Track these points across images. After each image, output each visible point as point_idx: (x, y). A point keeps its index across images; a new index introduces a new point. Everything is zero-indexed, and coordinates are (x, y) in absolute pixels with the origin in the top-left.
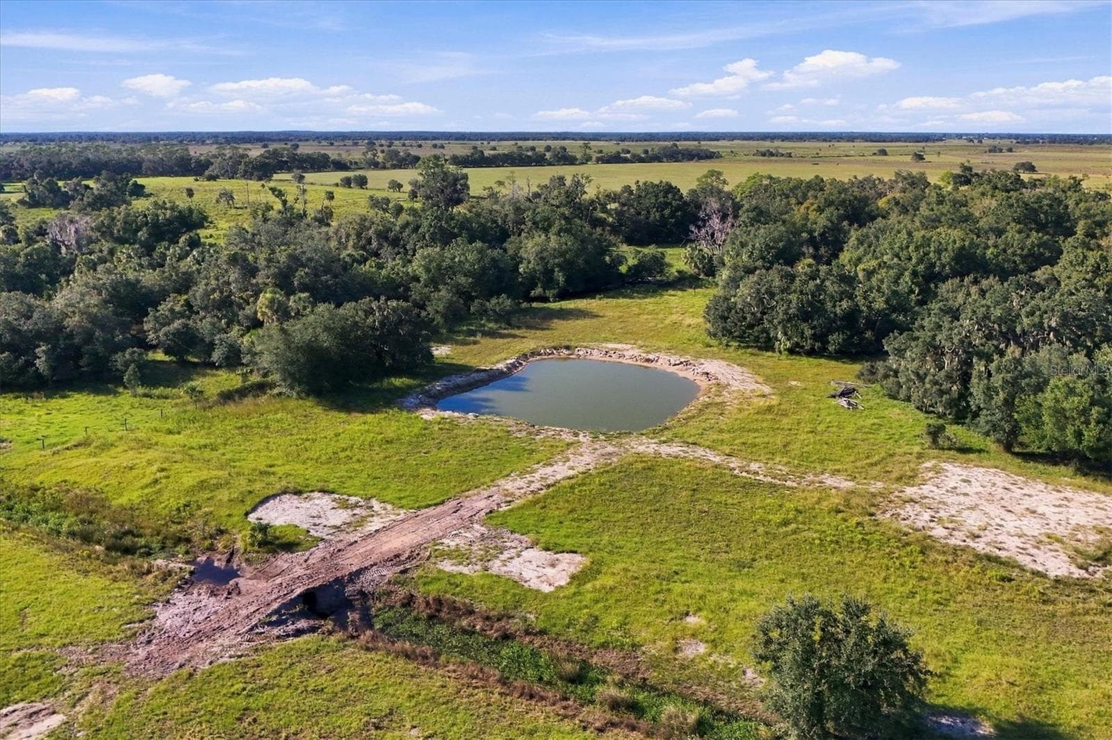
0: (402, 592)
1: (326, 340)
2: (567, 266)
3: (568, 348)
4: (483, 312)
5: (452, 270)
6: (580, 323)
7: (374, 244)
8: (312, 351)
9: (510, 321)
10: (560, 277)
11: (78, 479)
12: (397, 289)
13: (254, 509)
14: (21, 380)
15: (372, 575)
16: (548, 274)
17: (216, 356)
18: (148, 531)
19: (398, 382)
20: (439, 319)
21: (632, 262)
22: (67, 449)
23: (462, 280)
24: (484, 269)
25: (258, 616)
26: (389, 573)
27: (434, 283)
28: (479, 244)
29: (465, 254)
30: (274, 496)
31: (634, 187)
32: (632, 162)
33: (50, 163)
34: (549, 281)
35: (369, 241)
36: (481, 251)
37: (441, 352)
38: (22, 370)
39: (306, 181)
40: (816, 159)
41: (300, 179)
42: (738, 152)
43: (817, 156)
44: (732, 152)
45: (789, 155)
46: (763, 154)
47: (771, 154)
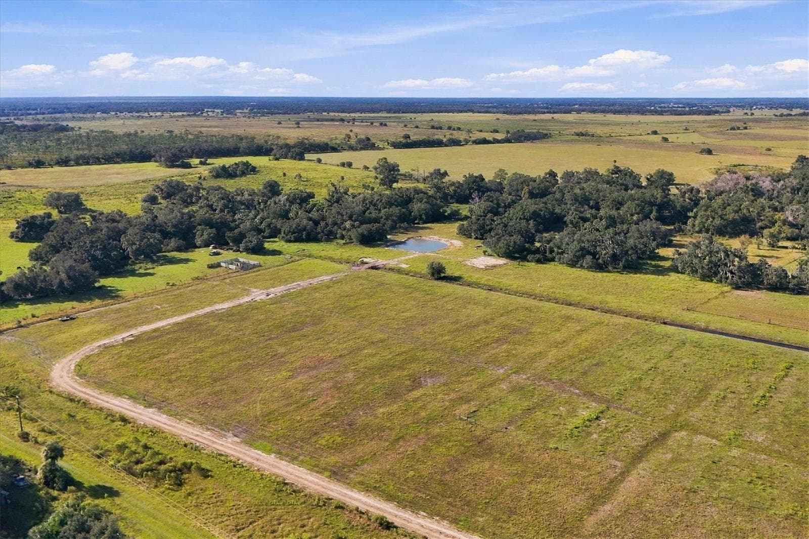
1: (365, 233)
2: (426, 214)
3: (420, 237)
4: (400, 227)
5: (391, 215)
6: (428, 230)
8: (363, 235)
9: (407, 230)
10: (424, 217)
12: (376, 220)
15: (380, 266)
16: (421, 215)
17: (338, 236)
20: (388, 229)
21: (449, 212)
23: (395, 218)
24: (400, 216)
27: (387, 219)
28: (399, 208)
29: (395, 210)
30: (362, 258)
31: (468, 176)
32: (493, 143)
34: (421, 219)
35: (366, 204)
36: (400, 210)
37: (388, 237)
39: (322, 162)
40: (607, 139)
41: (319, 161)
42: (564, 132)
43: (611, 136)
44: (560, 132)
45: (593, 136)
46: (578, 135)
47: (582, 135)
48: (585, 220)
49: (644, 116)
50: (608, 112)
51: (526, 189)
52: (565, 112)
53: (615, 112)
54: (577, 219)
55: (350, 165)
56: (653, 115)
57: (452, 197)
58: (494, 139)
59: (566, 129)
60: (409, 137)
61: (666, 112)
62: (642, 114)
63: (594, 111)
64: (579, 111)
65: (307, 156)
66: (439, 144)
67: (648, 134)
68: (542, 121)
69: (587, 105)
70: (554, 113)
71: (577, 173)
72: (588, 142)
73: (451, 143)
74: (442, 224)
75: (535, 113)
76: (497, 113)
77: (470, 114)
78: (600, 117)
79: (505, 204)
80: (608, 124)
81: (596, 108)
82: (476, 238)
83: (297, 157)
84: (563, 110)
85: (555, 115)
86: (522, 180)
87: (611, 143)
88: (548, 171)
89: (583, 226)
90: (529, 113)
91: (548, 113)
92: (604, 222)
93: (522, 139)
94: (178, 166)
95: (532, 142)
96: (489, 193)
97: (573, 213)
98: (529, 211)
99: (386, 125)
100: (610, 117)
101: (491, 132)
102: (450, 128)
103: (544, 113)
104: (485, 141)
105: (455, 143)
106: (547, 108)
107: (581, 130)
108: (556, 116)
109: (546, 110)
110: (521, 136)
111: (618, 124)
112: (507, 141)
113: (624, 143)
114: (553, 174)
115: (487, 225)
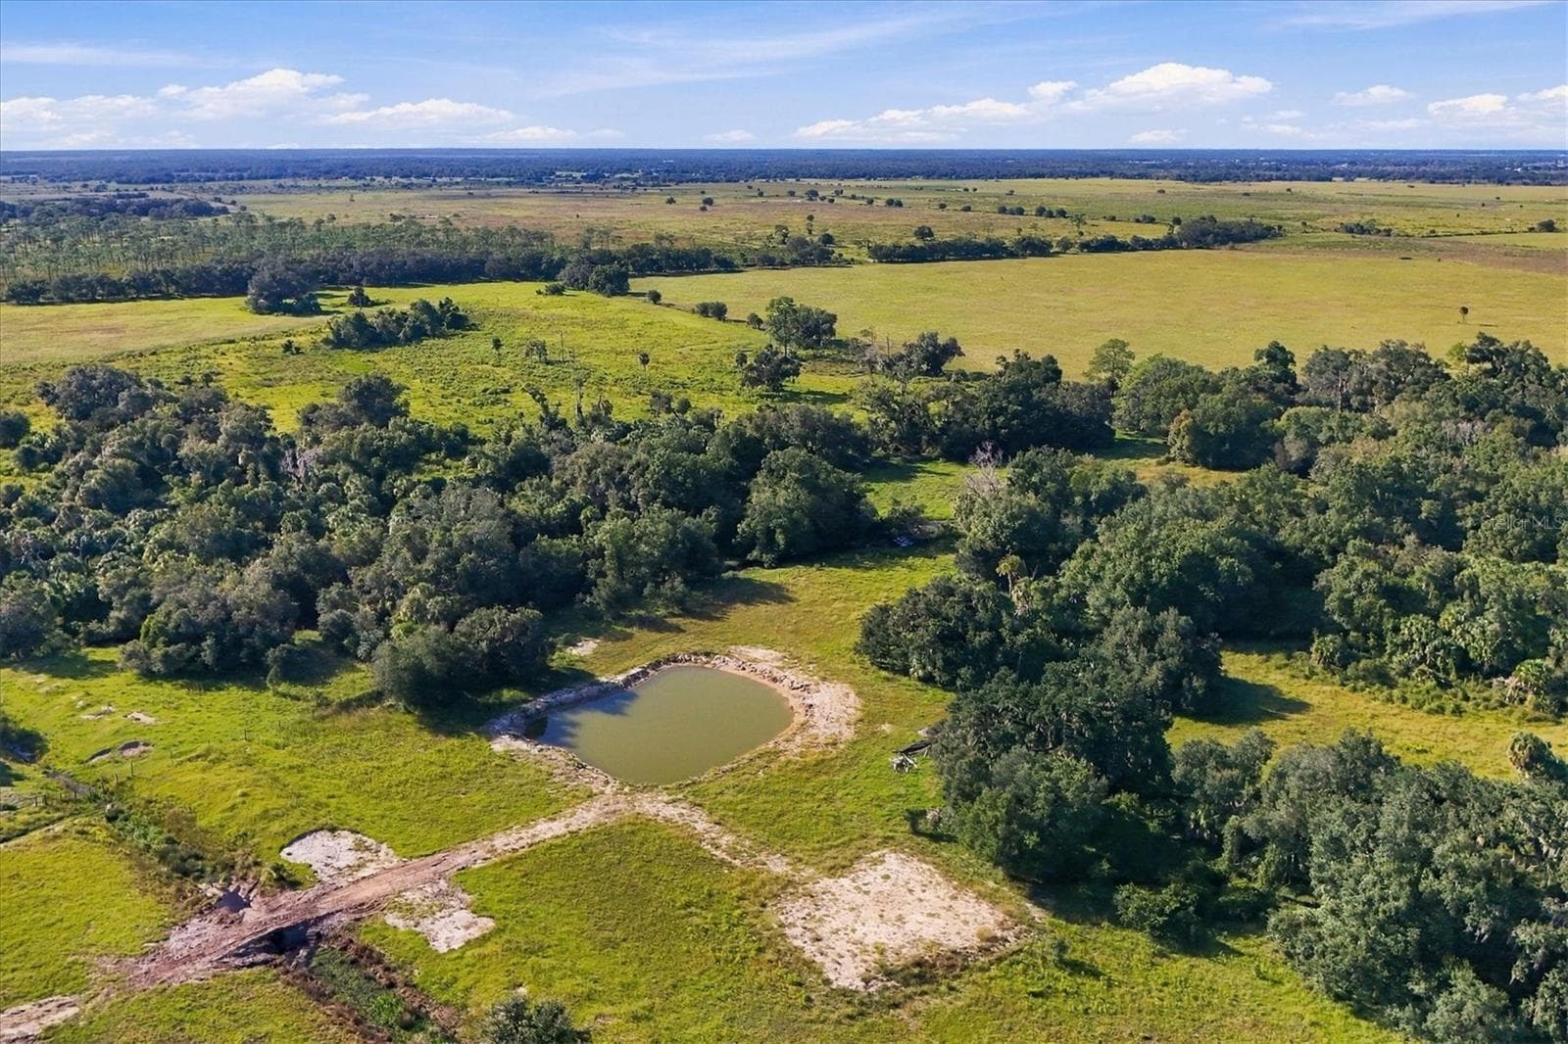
0: (347, 936)
2: (791, 525)
3: (707, 654)
6: (762, 609)
7: (602, 485)
10: (780, 540)
11: (182, 796)
13: (290, 844)
14: (191, 668)
15: (333, 921)
16: (770, 533)
18: (209, 856)
19: (507, 694)
20: (602, 607)
22: (189, 760)
25: (232, 948)
26: (346, 919)
30: (311, 832)
33: (381, 266)
35: (597, 481)
36: (673, 522)
37: (583, 649)
38: (192, 660)
39: (663, 300)
40: (1424, 242)
41: (655, 297)
42: (1314, 224)
43: (1433, 234)
44: (1304, 224)
45: (1388, 233)
46: (1350, 230)
47: (1362, 230)
48: (1402, 600)
49: (1505, 187)
50: (1418, 178)
51: (1183, 421)
52: (1319, 179)
53: (1434, 178)
54: (1370, 598)
55: (719, 312)
56: (1525, 184)
57: (934, 440)
58: (1136, 239)
59: (1319, 217)
60: (931, 234)
61: (1554, 178)
62: (1500, 182)
63: (1383, 176)
64: (1349, 176)
65: (636, 284)
66: (994, 251)
67: (1531, 230)
68: (1263, 196)
69: (1368, 164)
70: (1293, 179)
71: (1358, 355)
72: (1376, 250)
73: (1025, 248)
74: (845, 572)
75: (1247, 179)
76: (1165, 178)
77: (1105, 180)
78: (1399, 188)
79: (1086, 496)
80: (1422, 206)
81: (1389, 168)
82: (928, 679)
83: (608, 286)
84: (1315, 173)
85: (1295, 183)
86: (1176, 382)
87: (1438, 254)
88: (1265, 346)
89: (1396, 630)
90: (1237, 179)
91: (1279, 179)
92: (1490, 622)
93: (1210, 238)
94: (289, 310)
95: (1232, 248)
96: (1031, 453)
97: (1352, 568)
98: (1167, 557)
99: (900, 204)
100: (1423, 189)
101: (1138, 221)
102: (1041, 212)
103: (1270, 179)
104: (1110, 245)
105: (1036, 248)
106: (1278, 169)
107: (1356, 219)
108: (1296, 186)
109: (1274, 173)
110: (1205, 233)
111: (1446, 205)
112: (1169, 243)
113: (1468, 252)
114: (1278, 356)
115: (979, 627)
